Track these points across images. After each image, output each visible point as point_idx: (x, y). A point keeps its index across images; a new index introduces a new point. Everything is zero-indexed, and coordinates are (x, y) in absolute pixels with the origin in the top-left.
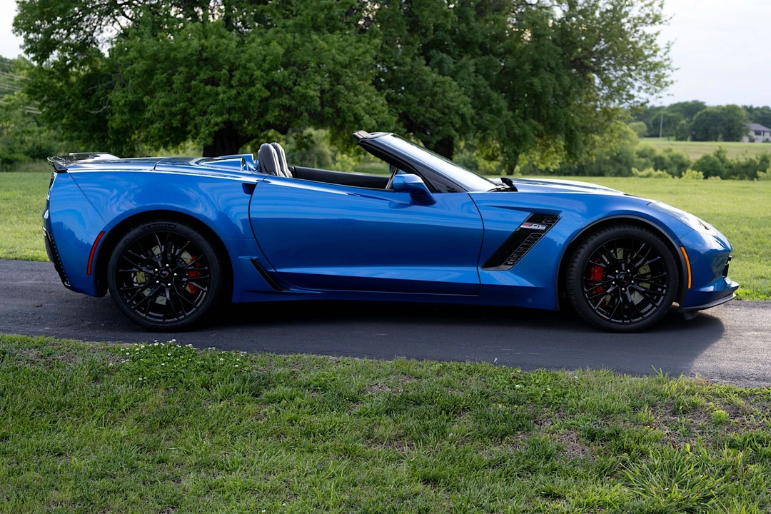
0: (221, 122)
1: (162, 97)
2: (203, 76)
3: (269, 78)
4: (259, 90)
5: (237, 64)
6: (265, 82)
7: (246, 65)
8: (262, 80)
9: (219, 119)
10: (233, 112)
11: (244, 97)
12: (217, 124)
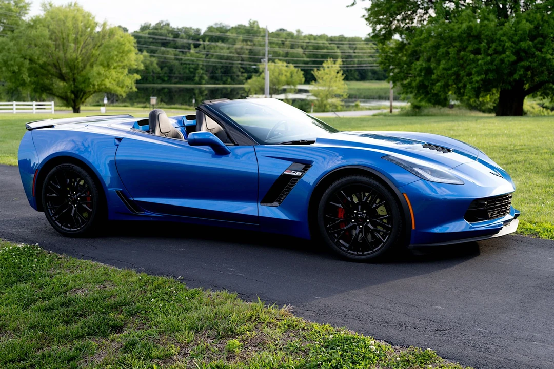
0: (480, 80)
1: (443, 64)
2: (470, 48)
3: (518, 47)
4: (509, 56)
5: (495, 38)
6: (514, 50)
7: (500, 38)
8: (511, 48)
9: (479, 78)
10: (489, 73)
11: (497, 61)
12: (477, 82)
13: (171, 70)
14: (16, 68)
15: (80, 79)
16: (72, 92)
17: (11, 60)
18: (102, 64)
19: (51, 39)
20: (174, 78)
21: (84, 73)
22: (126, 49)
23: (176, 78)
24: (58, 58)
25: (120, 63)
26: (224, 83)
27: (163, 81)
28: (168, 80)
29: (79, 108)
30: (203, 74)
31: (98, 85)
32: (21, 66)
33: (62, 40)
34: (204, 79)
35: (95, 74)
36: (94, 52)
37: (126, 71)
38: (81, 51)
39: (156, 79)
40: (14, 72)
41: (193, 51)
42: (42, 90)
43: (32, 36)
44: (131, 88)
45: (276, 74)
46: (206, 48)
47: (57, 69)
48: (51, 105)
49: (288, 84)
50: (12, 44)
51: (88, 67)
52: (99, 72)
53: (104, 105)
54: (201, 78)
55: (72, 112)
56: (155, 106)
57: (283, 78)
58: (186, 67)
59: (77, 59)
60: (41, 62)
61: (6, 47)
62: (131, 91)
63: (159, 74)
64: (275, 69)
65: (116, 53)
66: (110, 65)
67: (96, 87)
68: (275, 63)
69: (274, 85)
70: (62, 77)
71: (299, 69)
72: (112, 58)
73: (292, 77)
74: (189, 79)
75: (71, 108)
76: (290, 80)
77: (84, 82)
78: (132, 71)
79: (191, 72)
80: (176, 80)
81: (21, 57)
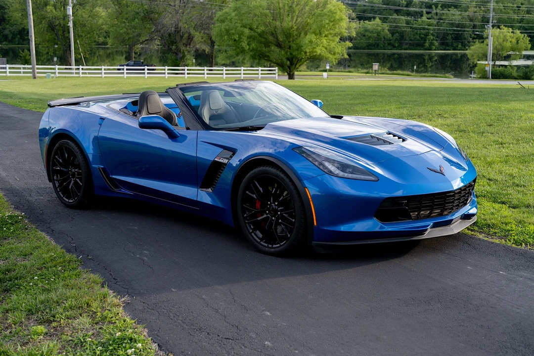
13: (402, 35)
14: (236, 37)
15: (294, 46)
16: (288, 59)
17: (232, 30)
18: (314, 33)
19: (268, 9)
20: (404, 44)
21: (298, 41)
22: (337, 17)
23: (407, 44)
24: (276, 26)
25: (332, 31)
26: (454, 49)
27: (394, 47)
28: (399, 46)
29: (293, 74)
30: (433, 39)
31: (309, 52)
32: (241, 34)
33: (279, 10)
34: (434, 45)
35: (307, 42)
36: (309, 21)
37: (337, 39)
38: (297, 20)
39: (387, 45)
40: (235, 40)
41: (424, 18)
42: (260, 57)
43: (252, 6)
44: (343, 55)
45: (501, 40)
46: (439, 15)
47: (274, 37)
48: (274, 70)
49: (513, 49)
50: (233, 14)
51: (302, 35)
52: (311, 40)
53: (325, 71)
54: (431, 44)
55: (287, 78)
56: (377, 72)
57: (508, 45)
58: (417, 33)
59: (292, 27)
60: (259, 31)
61: (228, 18)
62: (343, 57)
63: (390, 40)
64: (499, 36)
65: (327, 21)
66: (322, 33)
67: (308, 54)
68: (500, 29)
69: (498, 51)
70: (279, 45)
71: (526, 35)
72: (324, 27)
73: (517, 43)
74: (420, 45)
75: (286, 74)
76: (516, 46)
77: (297, 50)
78: (343, 39)
79: (422, 38)
80: (407, 46)
81: (241, 27)
